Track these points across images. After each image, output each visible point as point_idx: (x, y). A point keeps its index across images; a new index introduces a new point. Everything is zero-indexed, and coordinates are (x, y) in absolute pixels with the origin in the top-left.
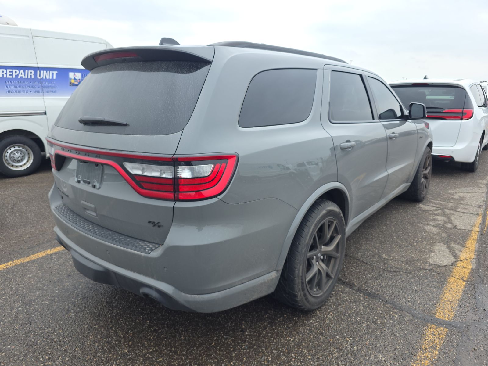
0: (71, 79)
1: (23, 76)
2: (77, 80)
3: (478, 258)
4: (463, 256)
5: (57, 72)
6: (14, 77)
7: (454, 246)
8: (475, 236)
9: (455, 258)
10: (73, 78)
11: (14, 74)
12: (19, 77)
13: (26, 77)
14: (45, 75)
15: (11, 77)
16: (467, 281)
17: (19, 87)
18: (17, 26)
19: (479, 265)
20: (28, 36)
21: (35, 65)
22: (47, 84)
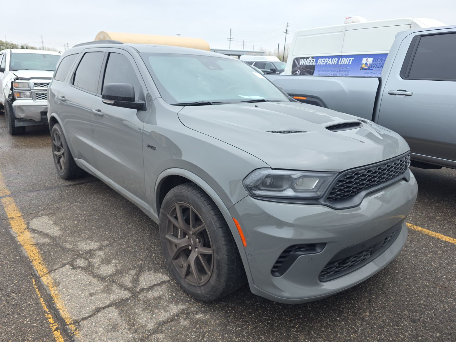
0: (363, 64)
1: (330, 63)
2: (368, 64)
3: (13, 239)
4: (28, 235)
5: (353, 58)
6: (325, 64)
7: (45, 240)
8: (39, 267)
9: (31, 228)
10: (364, 63)
11: (326, 62)
12: (328, 64)
13: (332, 64)
14: (345, 61)
15: (323, 64)
16: (8, 219)
17: (326, 71)
18: (359, 22)
19: (8, 233)
20: (342, 32)
21: (339, 54)
22: (344, 69)
